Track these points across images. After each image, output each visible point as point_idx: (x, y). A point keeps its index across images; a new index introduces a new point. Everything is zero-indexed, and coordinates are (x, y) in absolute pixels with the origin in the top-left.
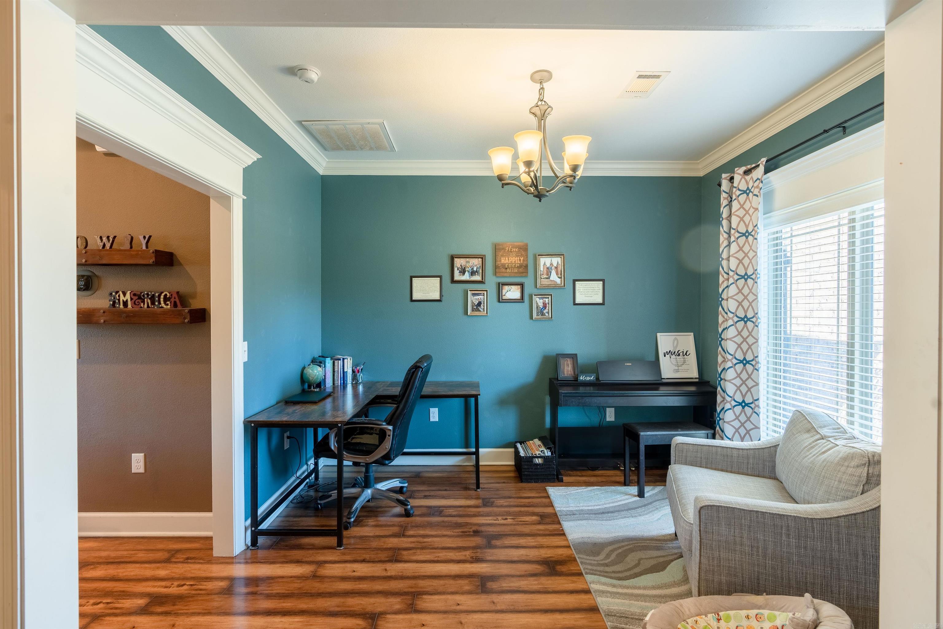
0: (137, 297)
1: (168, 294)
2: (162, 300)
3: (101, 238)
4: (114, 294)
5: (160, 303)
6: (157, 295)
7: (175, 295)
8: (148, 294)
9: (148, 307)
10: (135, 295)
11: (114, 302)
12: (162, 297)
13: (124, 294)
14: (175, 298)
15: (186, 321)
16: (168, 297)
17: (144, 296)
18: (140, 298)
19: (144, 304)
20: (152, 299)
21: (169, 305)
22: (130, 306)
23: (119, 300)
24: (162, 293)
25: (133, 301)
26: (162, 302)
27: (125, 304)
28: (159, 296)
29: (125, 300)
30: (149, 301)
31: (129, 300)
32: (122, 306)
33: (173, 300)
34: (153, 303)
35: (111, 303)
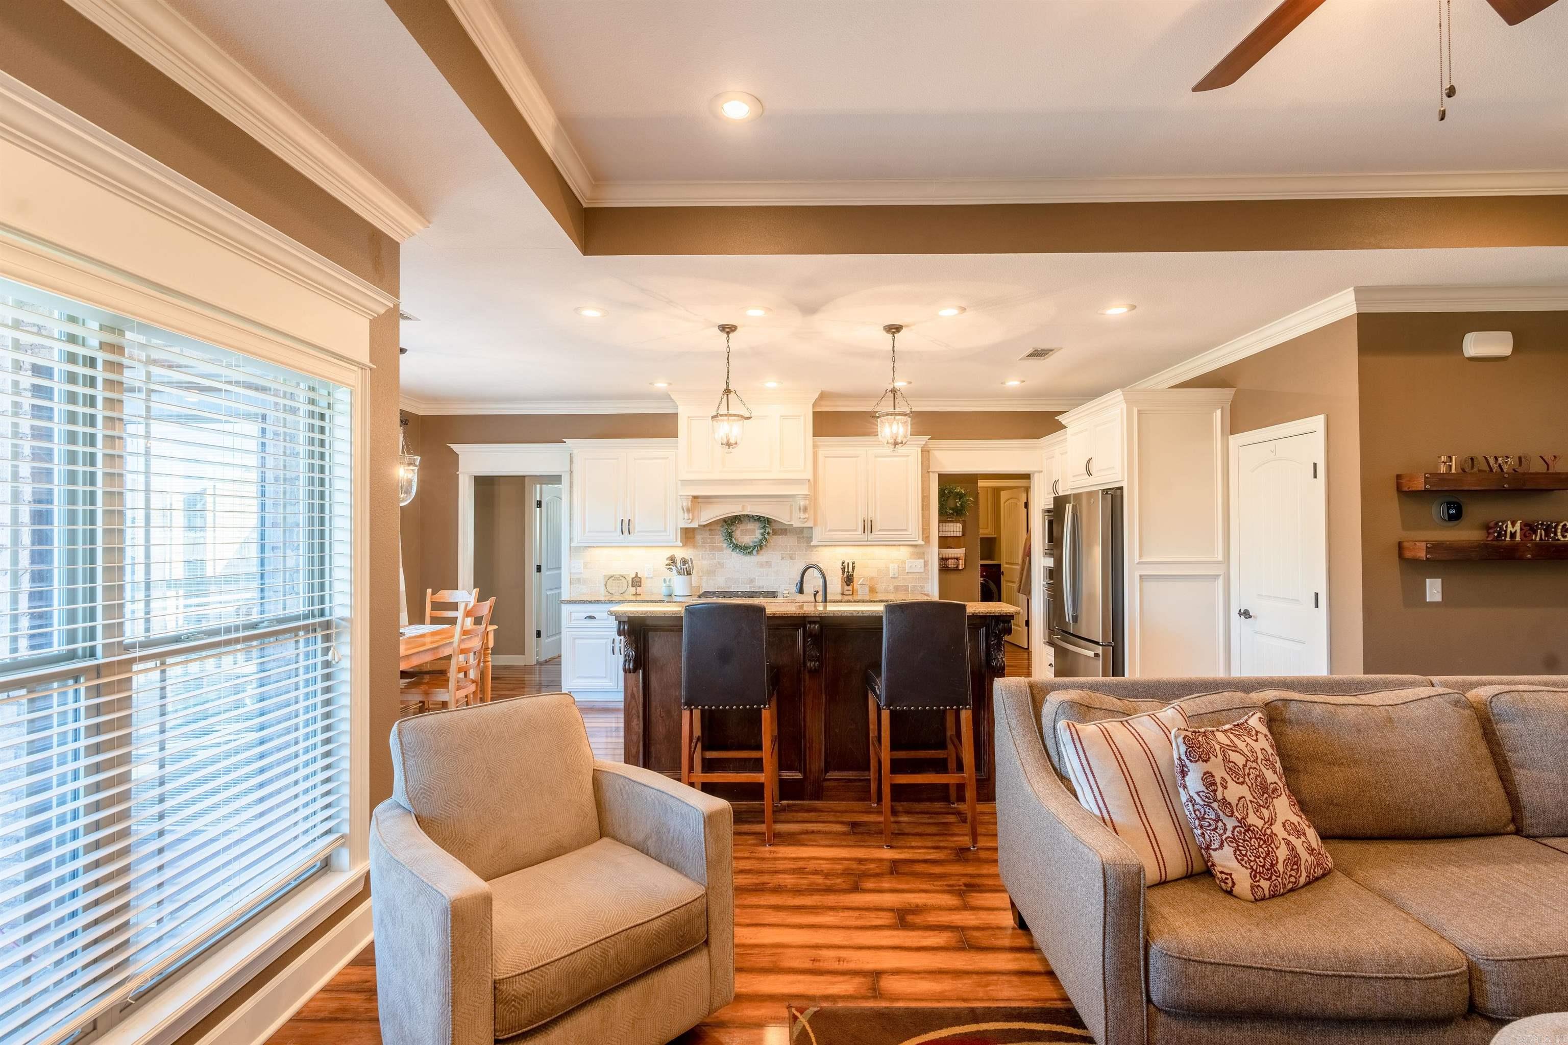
0: (1529, 528)
2: (1559, 531)
3: (1496, 458)
4: (1500, 524)
5: (1555, 533)
6: (1554, 525)
8: (1542, 524)
9: (1542, 538)
10: (1526, 525)
11: (1500, 533)
12: (1560, 527)
13: (1513, 524)
17: (1537, 526)
18: (1532, 529)
19: (1536, 536)
20: (1547, 530)
22: (1518, 538)
23: (1506, 531)
24: (1561, 523)
25: (1523, 532)
26: (1559, 534)
27: (1513, 535)
28: (1556, 526)
29: (1513, 531)
30: (1543, 532)
31: (1518, 531)
32: (1508, 539)
34: (1547, 535)
35: (1496, 534)
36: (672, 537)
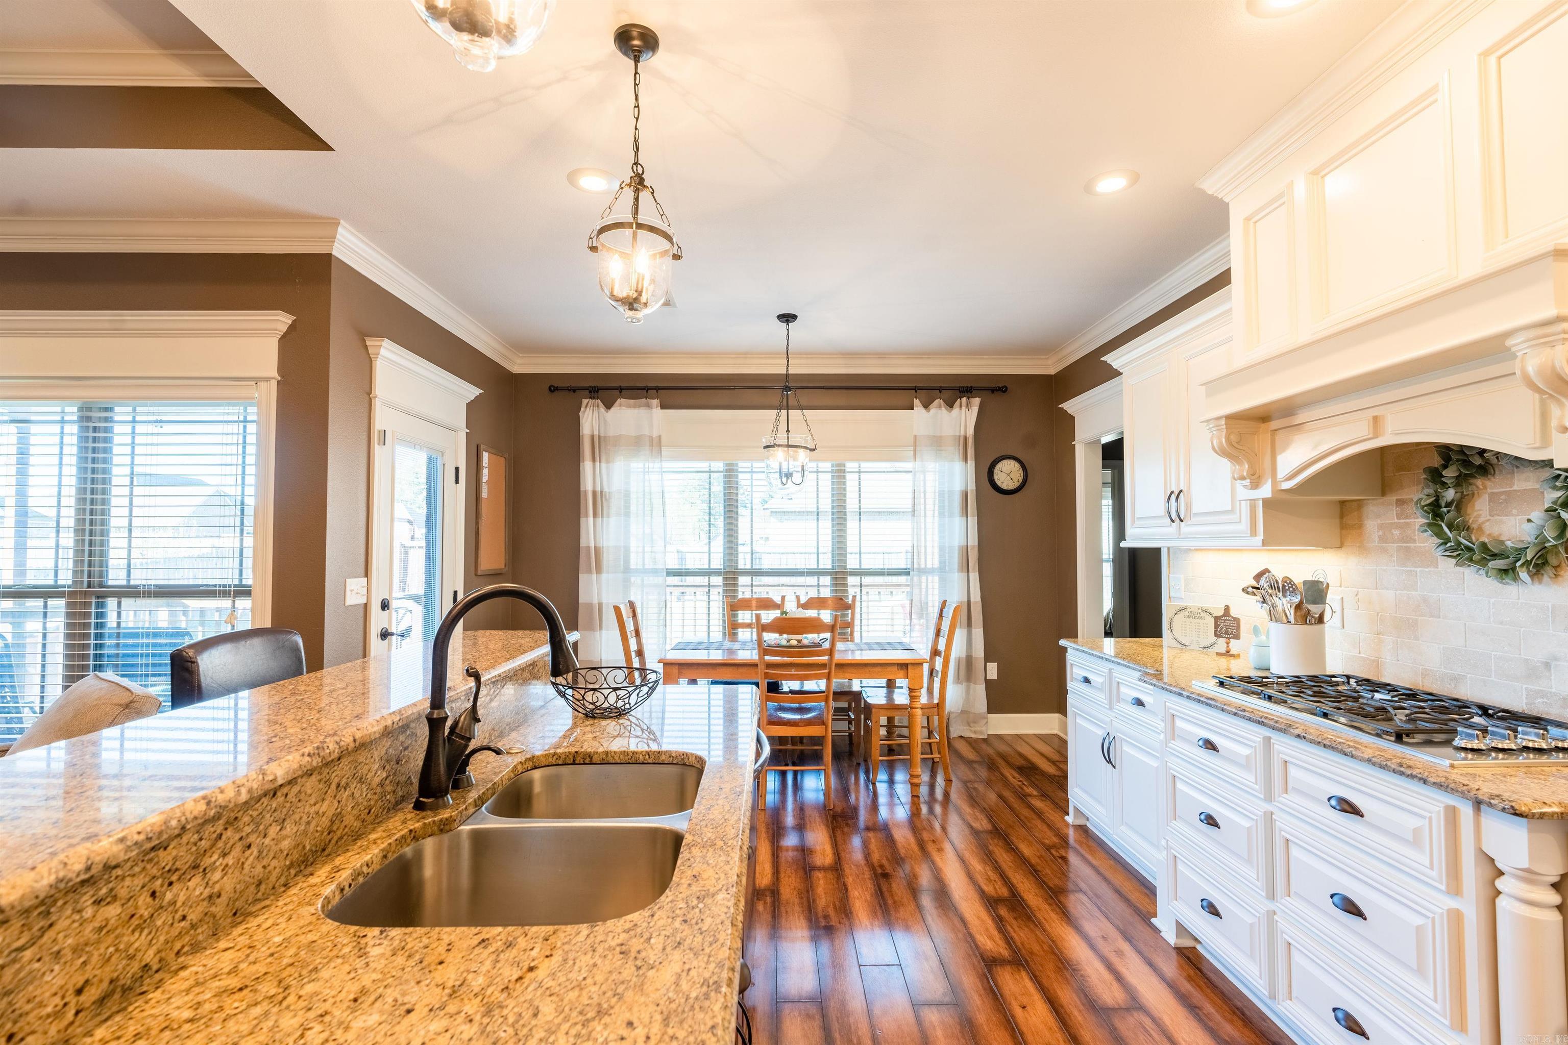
36: (1244, 526)
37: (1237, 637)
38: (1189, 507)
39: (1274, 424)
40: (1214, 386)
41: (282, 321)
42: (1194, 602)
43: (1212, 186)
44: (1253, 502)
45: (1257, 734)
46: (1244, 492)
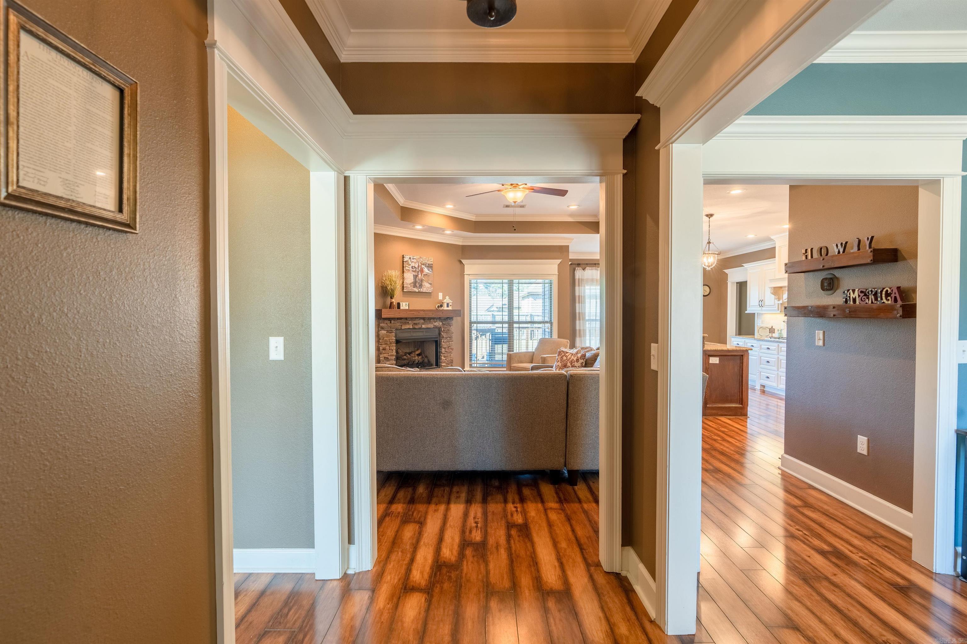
0: (863, 294)
1: (889, 290)
2: (883, 295)
3: (837, 245)
4: (846, 292)
5: (882, 299)
6: (879, 291)
7: (895, 290)
8: (872, 291)
9: (872, 303)
10: (862, 292)
11: (846, 299)
12: (884, 293)
13: (854, 291)
14: (895, 294)
15: (898, 315)
16: (889, 292)
17: (868, 292)
18: (865, 295)
19: (869, 300)
20: (875, 295)
21: (890, 300)
22: (857, 302)
23: (850, 297)
24: (884, 289)
25: (860, 297)
26: (884, 298)
27: (854, 300)
28: (881, 292)
29: (854, 297)
30: (873, 297)
31: (857, 297)
32: (852, 303)
33: (893, 295)
34: (876, 299)
35: (844, 300)
36: (777, 308)
37: (774, 333)
38: (764, 304)
39: (783, 289)
40: (771, 280)
41: (559, 261)
42: (764, 325)
43: (772, 237)
44: (778, 304)
45: (776, 344)
46: (777, 302)
